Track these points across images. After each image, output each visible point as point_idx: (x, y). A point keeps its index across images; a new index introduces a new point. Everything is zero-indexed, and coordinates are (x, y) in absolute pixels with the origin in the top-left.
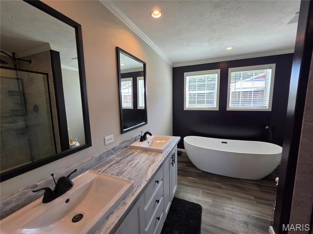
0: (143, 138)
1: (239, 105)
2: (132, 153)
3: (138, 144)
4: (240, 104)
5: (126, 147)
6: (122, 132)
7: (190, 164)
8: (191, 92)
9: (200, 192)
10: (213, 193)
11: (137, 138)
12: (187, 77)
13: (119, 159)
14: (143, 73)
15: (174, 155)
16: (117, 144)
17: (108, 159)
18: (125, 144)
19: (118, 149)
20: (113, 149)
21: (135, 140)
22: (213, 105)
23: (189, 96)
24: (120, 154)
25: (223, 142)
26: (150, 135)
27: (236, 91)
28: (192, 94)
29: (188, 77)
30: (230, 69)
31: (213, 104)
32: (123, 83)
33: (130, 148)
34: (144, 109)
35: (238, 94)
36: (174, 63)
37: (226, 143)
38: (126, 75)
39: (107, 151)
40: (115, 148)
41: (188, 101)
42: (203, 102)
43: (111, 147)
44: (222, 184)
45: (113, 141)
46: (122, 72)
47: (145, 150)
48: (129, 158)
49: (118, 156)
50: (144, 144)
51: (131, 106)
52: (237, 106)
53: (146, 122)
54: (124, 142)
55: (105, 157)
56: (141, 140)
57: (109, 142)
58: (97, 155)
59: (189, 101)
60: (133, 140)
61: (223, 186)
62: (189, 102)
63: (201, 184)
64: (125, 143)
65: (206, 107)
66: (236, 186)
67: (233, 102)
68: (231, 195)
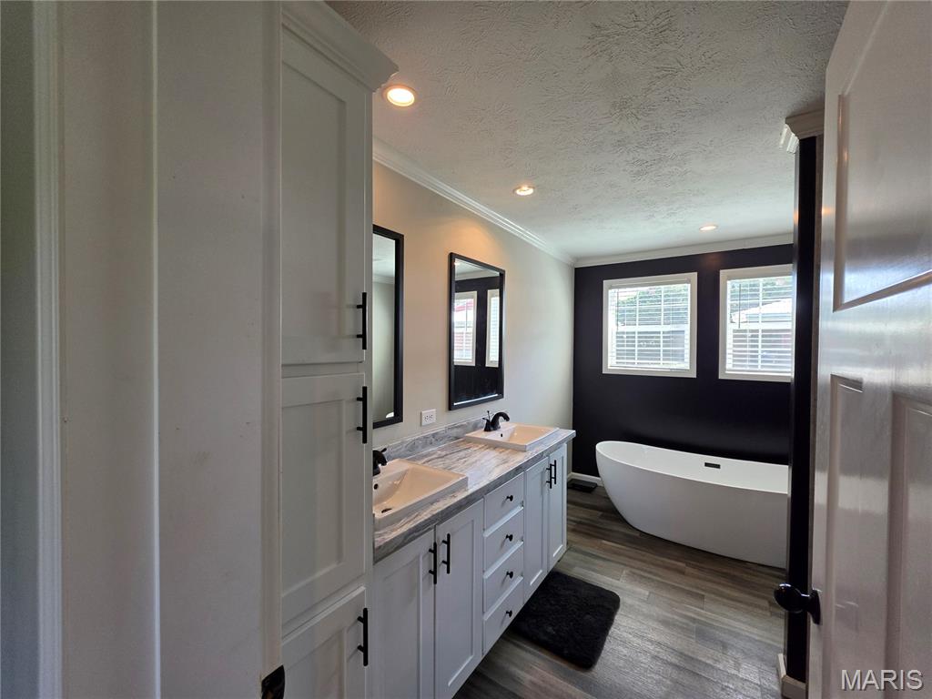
0: (492, 425)
1: (757, 366)
2: (468, 448)
3: (481, 434)
4: (760, 363)
5: (457, 438)
6: (450, 407)
7: (612, 513)
8: (622, 329)
9: (624, 572)
10: (659, 579)
11: (479, 425)
12: (610, 291)
13: (444, 453)
14: (498, 282)
15: (555, 466)
16: (440, 429)
17: (425, 452)
18: (455, 432)
19: (443, 438)
20: (434, 435)
21: (475, 428)
22: (682, 363)
23: (617, 337)
24: (445, 447)
25: (707, 465)
26: (507, 418)
27: (741, 328)
28: (624, 333)
29: (613, 290)
30: (723, 273)
31: (682, 360)
32: (458, 303)
33: (463, 441)
34: (497, 366)
35: (752, 336)
36: (578, 259)
37: (718, 466)
38: (465, 286)
39: (425, 437)
40: (436, 433)
41: (614, 350)
42: (655, 355)
43: (430, 432)
44: (688, 564)
45: (434, 420)
46: (457, 278)
47: (494, 446)
48: (462, 454)
49: (442, 450)
50: (493, 436)
51: (471, 358)
52: (748, 368)
53: (501, 393)
54: (455, 427)
55: (420, 447)
56: (487, 429)
57: (429, 422)
58: (409, 439)
59: (616, 350)
60: (471, 426)
61: (689, 570)
62: (618, 354)
63: (630, 557)
64: (455, 430)
65: (664, 367)
66: (725, 575)
67: (738, 357)
68: (703, 590)
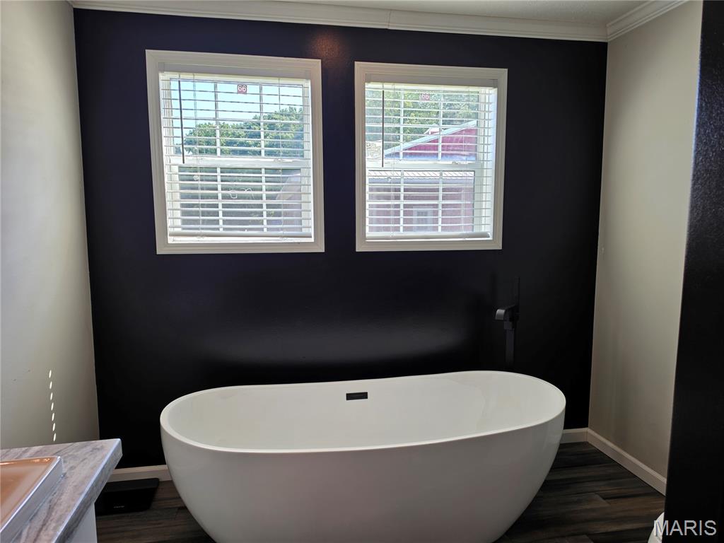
1: (398, 229)
4: (402, 224)
8: (192, 161)
12: (162, 76)
25: (350, 397)
28: (195, 170)
29: (167, 75)
31: (300, 222)
37: (363, 396)
41: (177, 205)
52: (392, 233)
59: (183, 205)
